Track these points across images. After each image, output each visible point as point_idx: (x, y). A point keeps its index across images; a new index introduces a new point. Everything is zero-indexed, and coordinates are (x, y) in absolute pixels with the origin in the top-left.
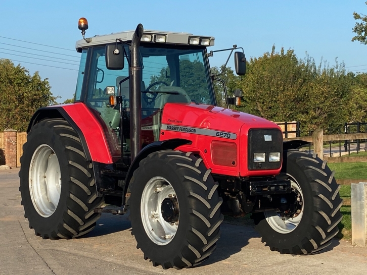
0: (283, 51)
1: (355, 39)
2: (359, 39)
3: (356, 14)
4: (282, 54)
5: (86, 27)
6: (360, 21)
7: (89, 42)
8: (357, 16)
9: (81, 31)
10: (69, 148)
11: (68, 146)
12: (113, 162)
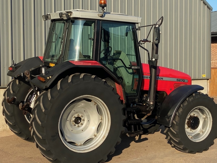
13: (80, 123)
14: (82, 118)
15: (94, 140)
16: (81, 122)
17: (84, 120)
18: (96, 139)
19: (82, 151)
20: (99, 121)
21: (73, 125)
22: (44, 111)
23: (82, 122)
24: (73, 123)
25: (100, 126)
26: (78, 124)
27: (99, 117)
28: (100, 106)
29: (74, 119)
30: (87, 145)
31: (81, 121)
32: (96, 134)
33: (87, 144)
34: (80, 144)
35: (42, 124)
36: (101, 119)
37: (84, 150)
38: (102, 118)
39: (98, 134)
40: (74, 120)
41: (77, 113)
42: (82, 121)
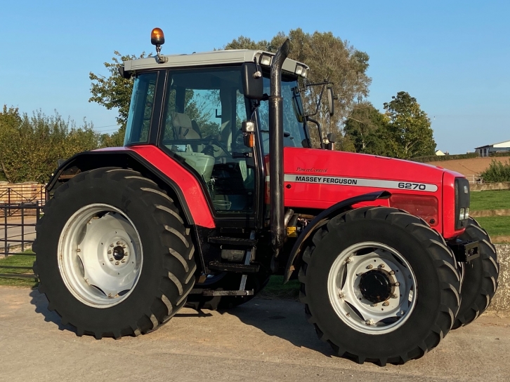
0: (5, 108)
1: (92, 99)
2: (96, 100)
3: (92, 75)
4: (5, 112)
5: (162, 41)
6: (96, 82)
7: (163, 62)
8: (93, 77)
9: (155, 46)
10: (160, 207)
11: (159, 204)
12: (216, 225)
13: (112, 252)
14: (115, 261)
15: (75, 243)
16: (112, 254)
17: (111, 260)
18: (73, 246)
19: (78, 215)
20: (89, 275)
21: (121, 242)
22: (166, 227)
23: (111, 256)
24: (122, 244)
25: (82, 270)
26: (115, 249)
27: (92, 280)
28: (98, 298)
29: (126, 250)
30: (79, 228)
31: (114, 255)
32: (79, 254)
33: (80, 230)
34: (90, 222)
35: (155, 207)
36: (86, 281)
37: (76, 217)
38: (85, 284)
39: (75, 255)
40: (124, 249)
41: (128, 263)
42: (113, 257)
